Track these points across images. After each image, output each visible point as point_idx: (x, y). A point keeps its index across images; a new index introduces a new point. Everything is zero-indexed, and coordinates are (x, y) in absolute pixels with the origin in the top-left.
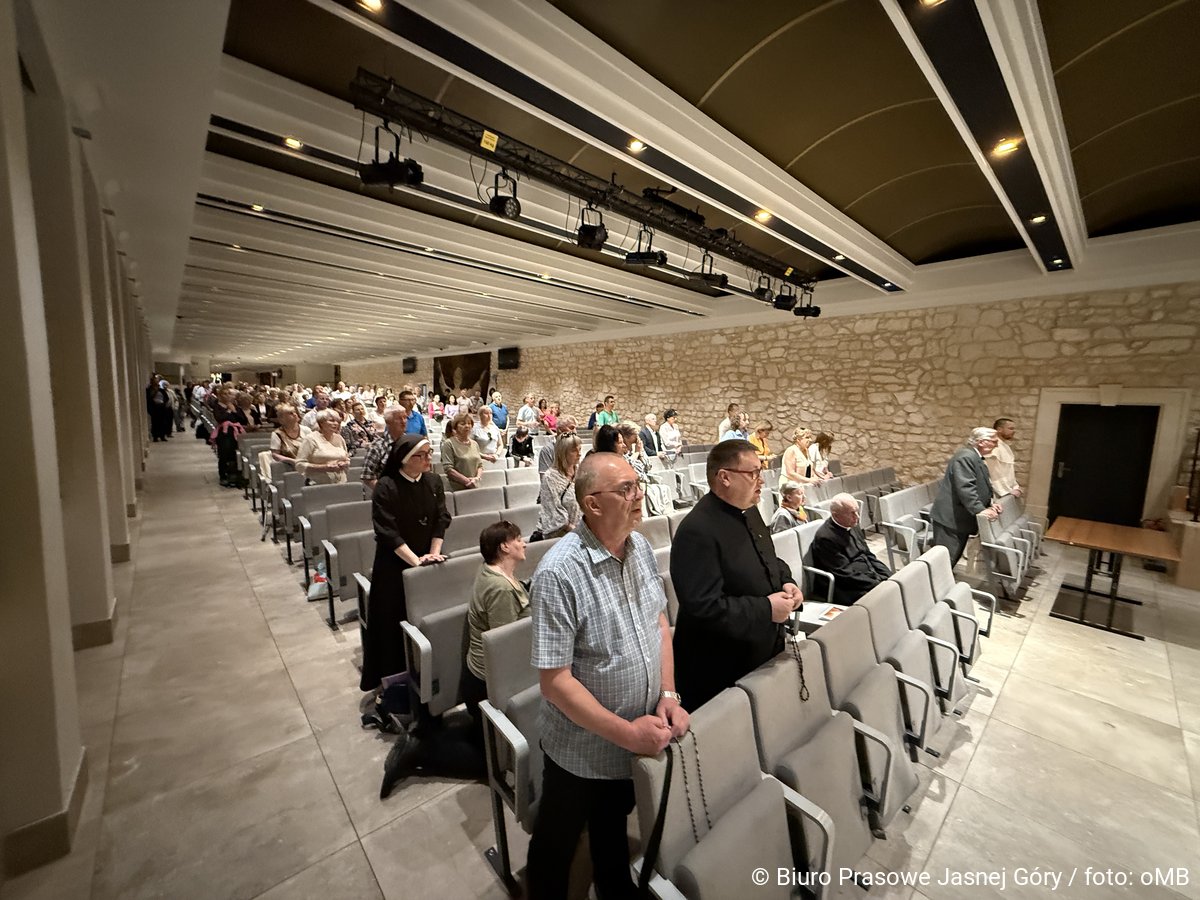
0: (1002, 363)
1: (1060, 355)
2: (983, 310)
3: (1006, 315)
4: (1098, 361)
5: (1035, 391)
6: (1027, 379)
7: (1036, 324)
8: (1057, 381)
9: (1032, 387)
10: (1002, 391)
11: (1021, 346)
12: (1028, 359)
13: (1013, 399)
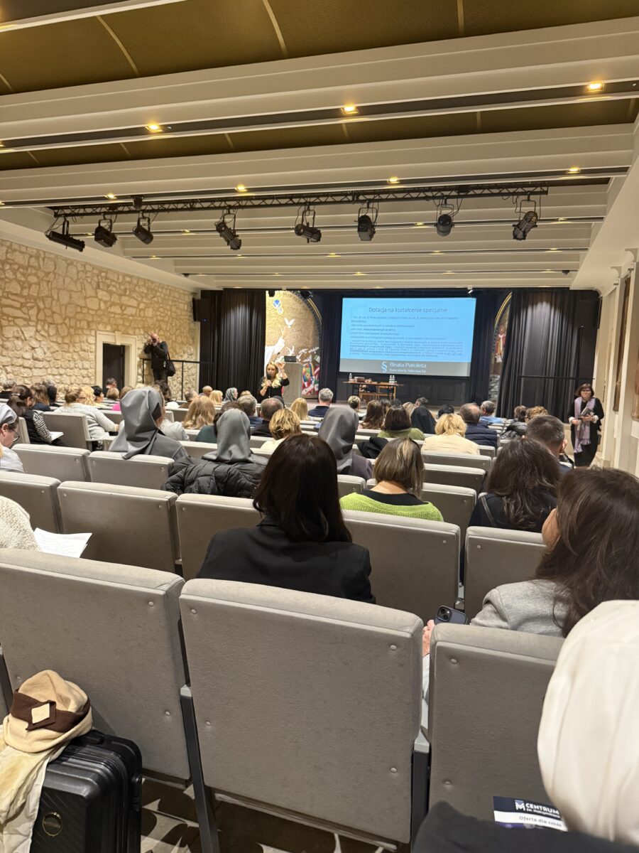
0: (79, 310)
1: (100, 309)
2: (68, 264)
3: (78, 272)
4: (112, 315)
5: (93, 333)
6: (89, 323)
7: (91, 283)
8: (101, 327)
9: (92, 329)
10: (80, 332)
11: (85, 298)
12: (89, 309)
13: (85, 338)
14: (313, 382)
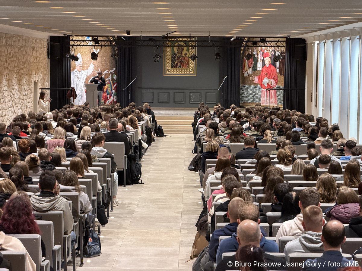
5: (32, 77)
14: (113, 94)
